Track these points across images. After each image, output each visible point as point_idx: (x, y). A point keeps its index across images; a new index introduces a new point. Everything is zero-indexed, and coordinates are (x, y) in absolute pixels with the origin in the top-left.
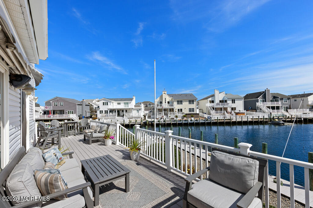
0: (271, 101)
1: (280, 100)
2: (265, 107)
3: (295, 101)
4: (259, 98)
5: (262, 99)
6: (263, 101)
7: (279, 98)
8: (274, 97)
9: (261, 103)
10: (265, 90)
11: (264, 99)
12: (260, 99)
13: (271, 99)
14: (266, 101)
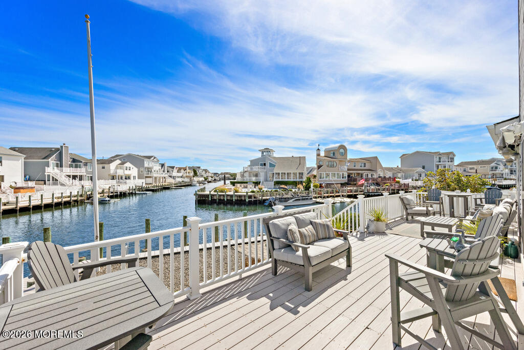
0: (71, 166)
1: (84, 165)
2: (63, 177)
3: (103, 168)
4: (50, 160)
5: (55, 161)
6: (57, 166)
7: (81, 162)
8: (74, 161)
9: (55, 168)
10: (62, 147)
11: (59, 162)
12: (52, 161)
13: (70, 163)
14: (61, 166)
